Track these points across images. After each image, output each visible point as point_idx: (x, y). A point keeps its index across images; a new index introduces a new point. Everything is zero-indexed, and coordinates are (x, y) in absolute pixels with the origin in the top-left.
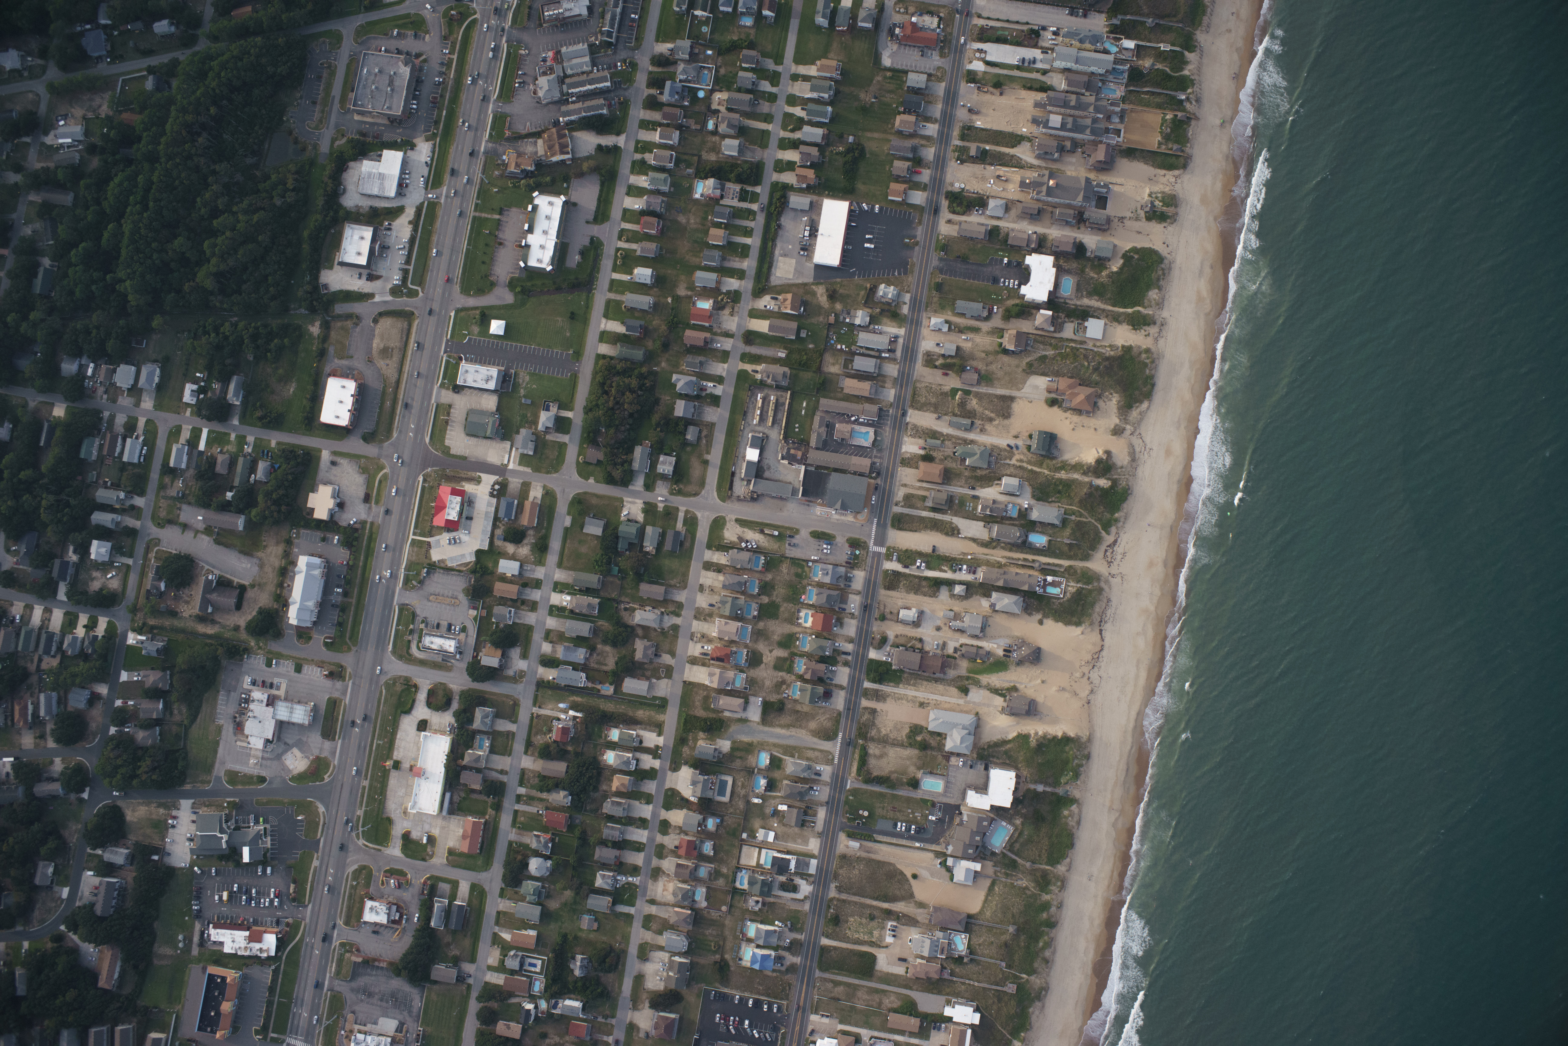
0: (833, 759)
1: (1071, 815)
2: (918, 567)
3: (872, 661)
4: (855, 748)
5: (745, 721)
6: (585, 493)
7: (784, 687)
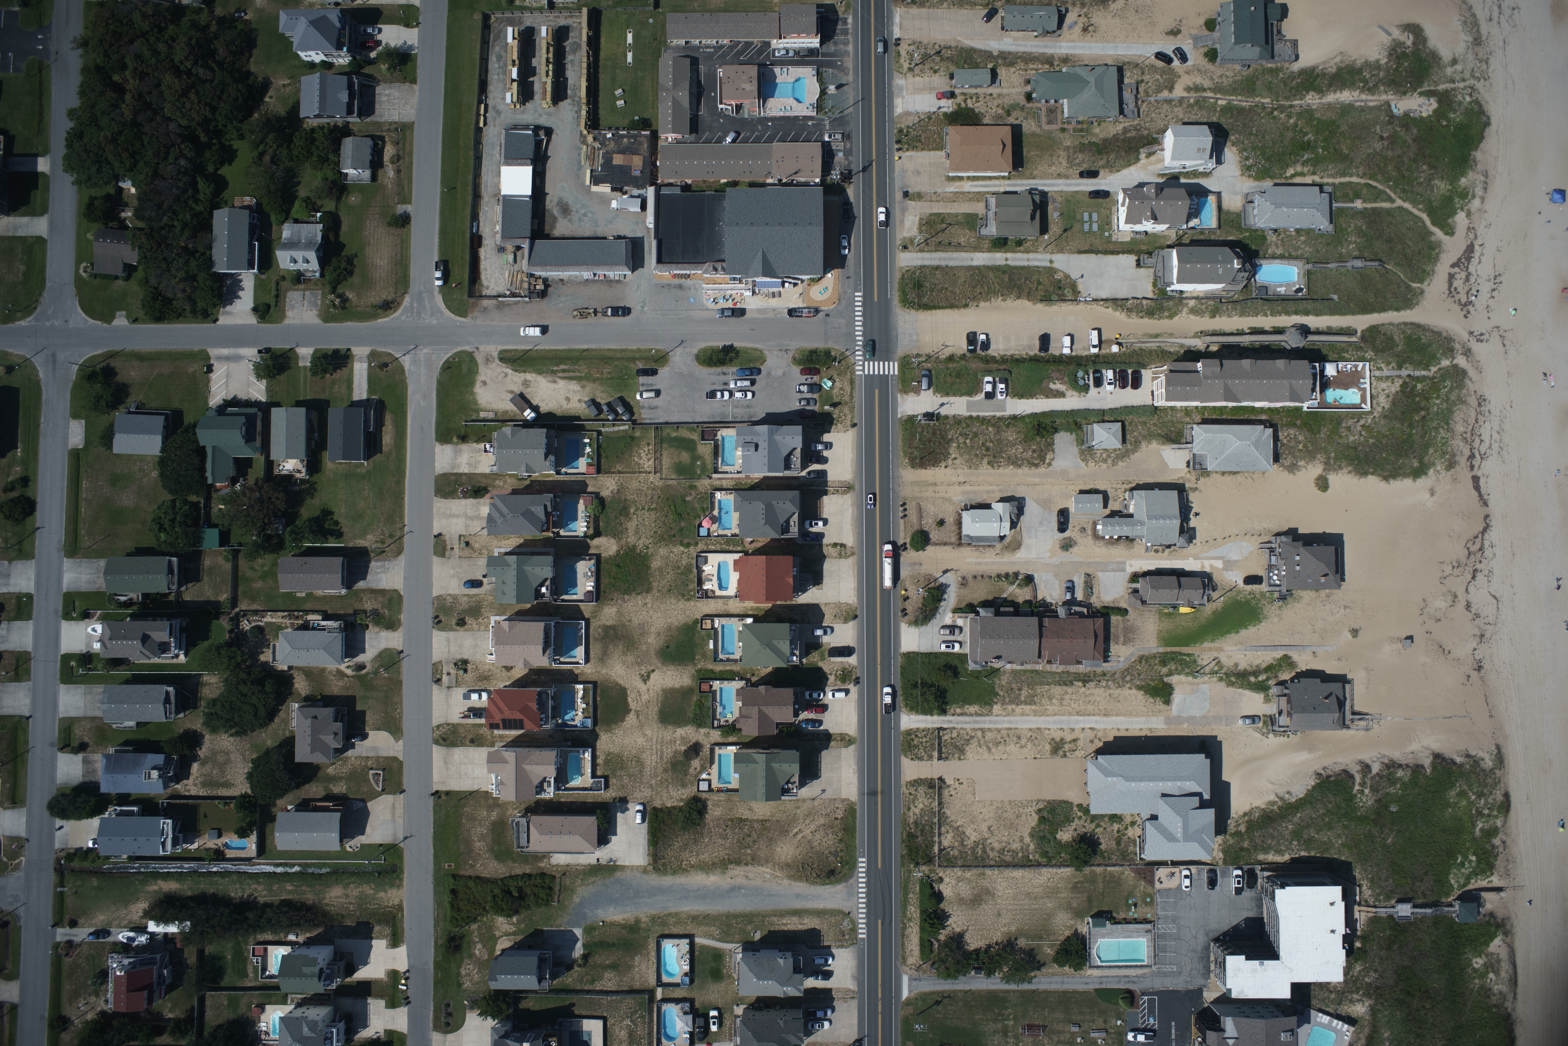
0: (854, 930)
1: (1492, 965)
2: (990, 396)
3: (910, 657)
4: (906, 890)
5: (609, 869)
6: (112, 355)
7: (696, 763)
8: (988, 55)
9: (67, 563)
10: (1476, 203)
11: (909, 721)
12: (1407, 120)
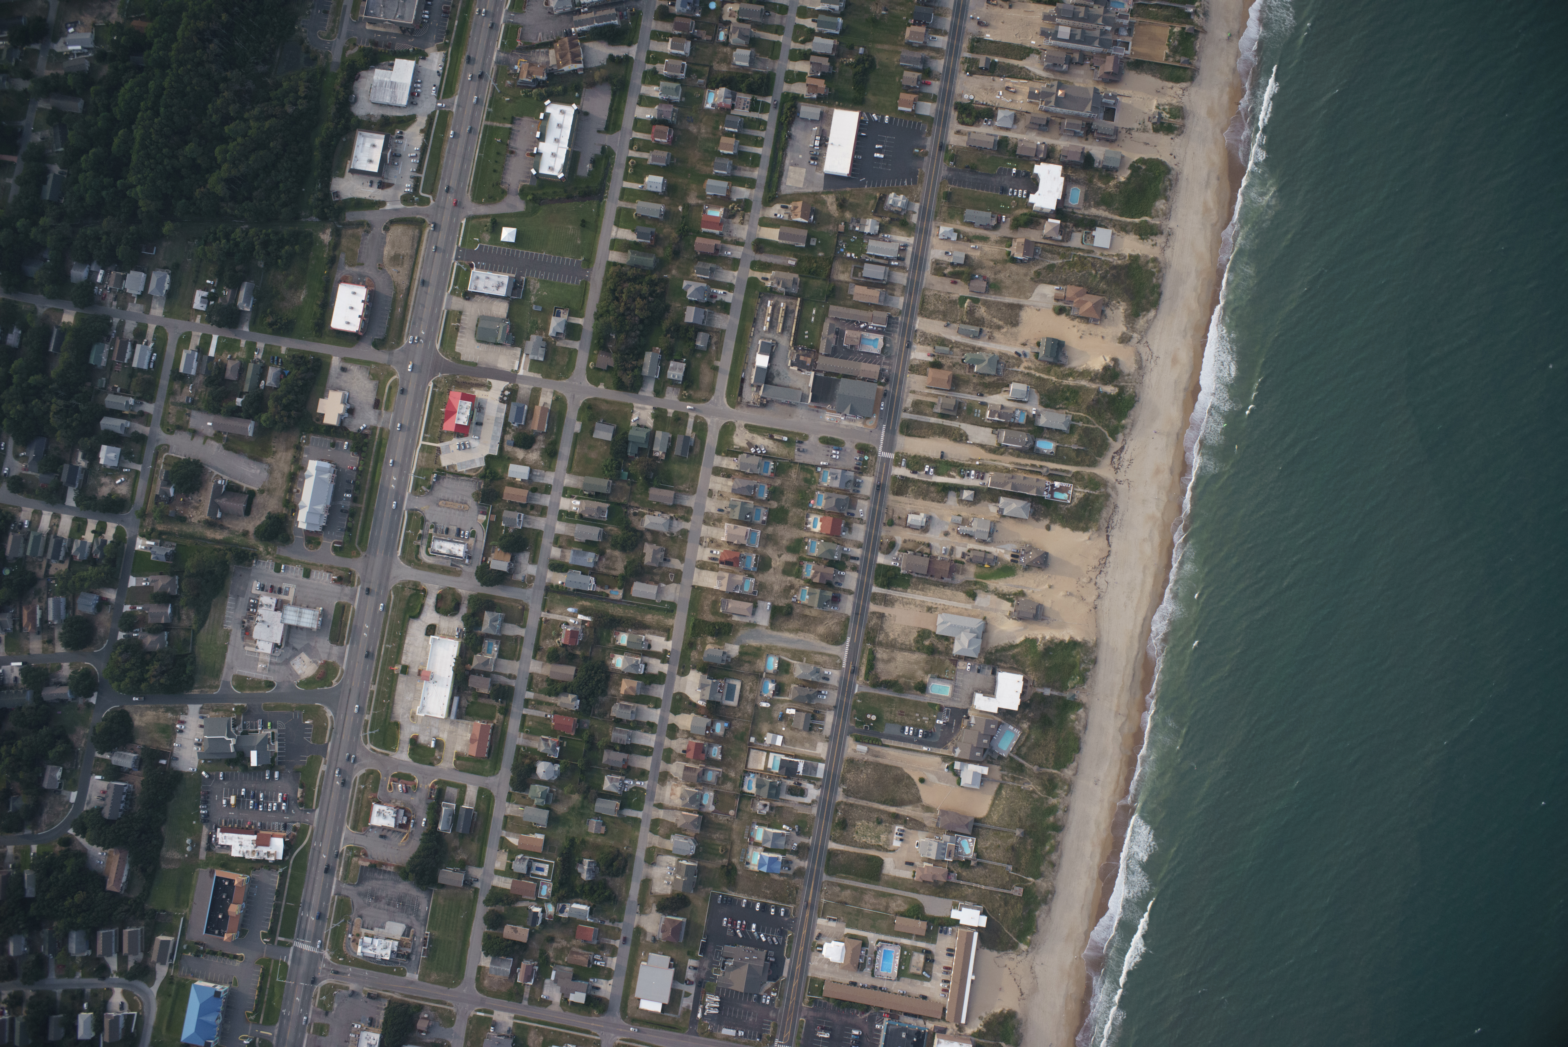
0: (841, 664)
1: (1078, 719)
2: (927, 473)
3: (880, 565)
4: (863, 652)
5: (753, 625)
6: (595, 399)
7: (793, 591)
8: (950, 342)
9: (567, 475)
10: (1127, 431)
11: (875, 589)
12: (1105, 394)
